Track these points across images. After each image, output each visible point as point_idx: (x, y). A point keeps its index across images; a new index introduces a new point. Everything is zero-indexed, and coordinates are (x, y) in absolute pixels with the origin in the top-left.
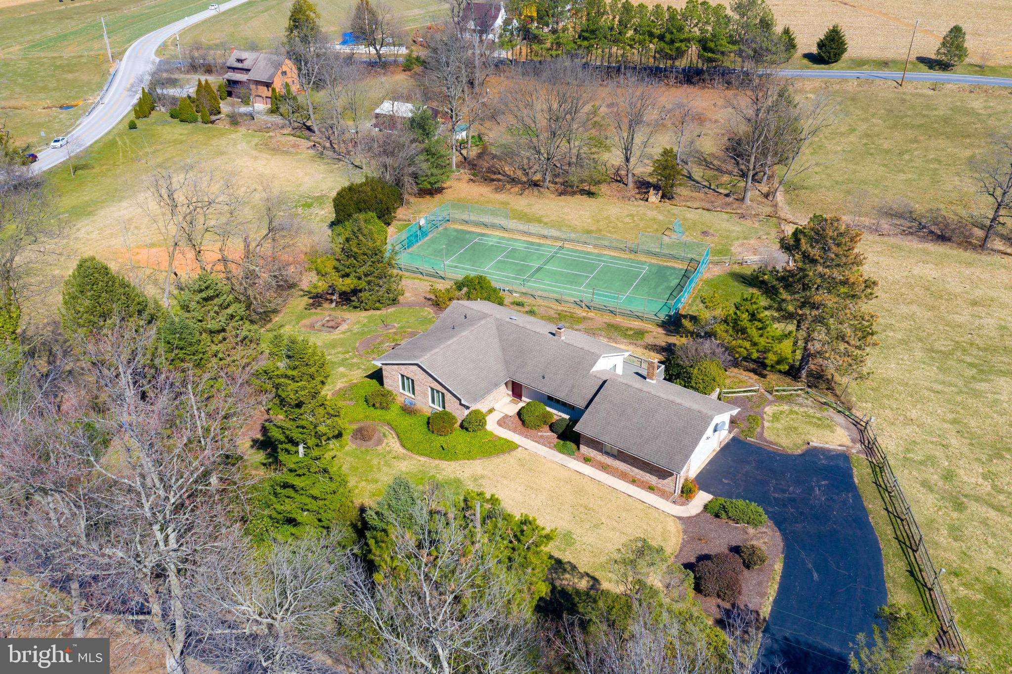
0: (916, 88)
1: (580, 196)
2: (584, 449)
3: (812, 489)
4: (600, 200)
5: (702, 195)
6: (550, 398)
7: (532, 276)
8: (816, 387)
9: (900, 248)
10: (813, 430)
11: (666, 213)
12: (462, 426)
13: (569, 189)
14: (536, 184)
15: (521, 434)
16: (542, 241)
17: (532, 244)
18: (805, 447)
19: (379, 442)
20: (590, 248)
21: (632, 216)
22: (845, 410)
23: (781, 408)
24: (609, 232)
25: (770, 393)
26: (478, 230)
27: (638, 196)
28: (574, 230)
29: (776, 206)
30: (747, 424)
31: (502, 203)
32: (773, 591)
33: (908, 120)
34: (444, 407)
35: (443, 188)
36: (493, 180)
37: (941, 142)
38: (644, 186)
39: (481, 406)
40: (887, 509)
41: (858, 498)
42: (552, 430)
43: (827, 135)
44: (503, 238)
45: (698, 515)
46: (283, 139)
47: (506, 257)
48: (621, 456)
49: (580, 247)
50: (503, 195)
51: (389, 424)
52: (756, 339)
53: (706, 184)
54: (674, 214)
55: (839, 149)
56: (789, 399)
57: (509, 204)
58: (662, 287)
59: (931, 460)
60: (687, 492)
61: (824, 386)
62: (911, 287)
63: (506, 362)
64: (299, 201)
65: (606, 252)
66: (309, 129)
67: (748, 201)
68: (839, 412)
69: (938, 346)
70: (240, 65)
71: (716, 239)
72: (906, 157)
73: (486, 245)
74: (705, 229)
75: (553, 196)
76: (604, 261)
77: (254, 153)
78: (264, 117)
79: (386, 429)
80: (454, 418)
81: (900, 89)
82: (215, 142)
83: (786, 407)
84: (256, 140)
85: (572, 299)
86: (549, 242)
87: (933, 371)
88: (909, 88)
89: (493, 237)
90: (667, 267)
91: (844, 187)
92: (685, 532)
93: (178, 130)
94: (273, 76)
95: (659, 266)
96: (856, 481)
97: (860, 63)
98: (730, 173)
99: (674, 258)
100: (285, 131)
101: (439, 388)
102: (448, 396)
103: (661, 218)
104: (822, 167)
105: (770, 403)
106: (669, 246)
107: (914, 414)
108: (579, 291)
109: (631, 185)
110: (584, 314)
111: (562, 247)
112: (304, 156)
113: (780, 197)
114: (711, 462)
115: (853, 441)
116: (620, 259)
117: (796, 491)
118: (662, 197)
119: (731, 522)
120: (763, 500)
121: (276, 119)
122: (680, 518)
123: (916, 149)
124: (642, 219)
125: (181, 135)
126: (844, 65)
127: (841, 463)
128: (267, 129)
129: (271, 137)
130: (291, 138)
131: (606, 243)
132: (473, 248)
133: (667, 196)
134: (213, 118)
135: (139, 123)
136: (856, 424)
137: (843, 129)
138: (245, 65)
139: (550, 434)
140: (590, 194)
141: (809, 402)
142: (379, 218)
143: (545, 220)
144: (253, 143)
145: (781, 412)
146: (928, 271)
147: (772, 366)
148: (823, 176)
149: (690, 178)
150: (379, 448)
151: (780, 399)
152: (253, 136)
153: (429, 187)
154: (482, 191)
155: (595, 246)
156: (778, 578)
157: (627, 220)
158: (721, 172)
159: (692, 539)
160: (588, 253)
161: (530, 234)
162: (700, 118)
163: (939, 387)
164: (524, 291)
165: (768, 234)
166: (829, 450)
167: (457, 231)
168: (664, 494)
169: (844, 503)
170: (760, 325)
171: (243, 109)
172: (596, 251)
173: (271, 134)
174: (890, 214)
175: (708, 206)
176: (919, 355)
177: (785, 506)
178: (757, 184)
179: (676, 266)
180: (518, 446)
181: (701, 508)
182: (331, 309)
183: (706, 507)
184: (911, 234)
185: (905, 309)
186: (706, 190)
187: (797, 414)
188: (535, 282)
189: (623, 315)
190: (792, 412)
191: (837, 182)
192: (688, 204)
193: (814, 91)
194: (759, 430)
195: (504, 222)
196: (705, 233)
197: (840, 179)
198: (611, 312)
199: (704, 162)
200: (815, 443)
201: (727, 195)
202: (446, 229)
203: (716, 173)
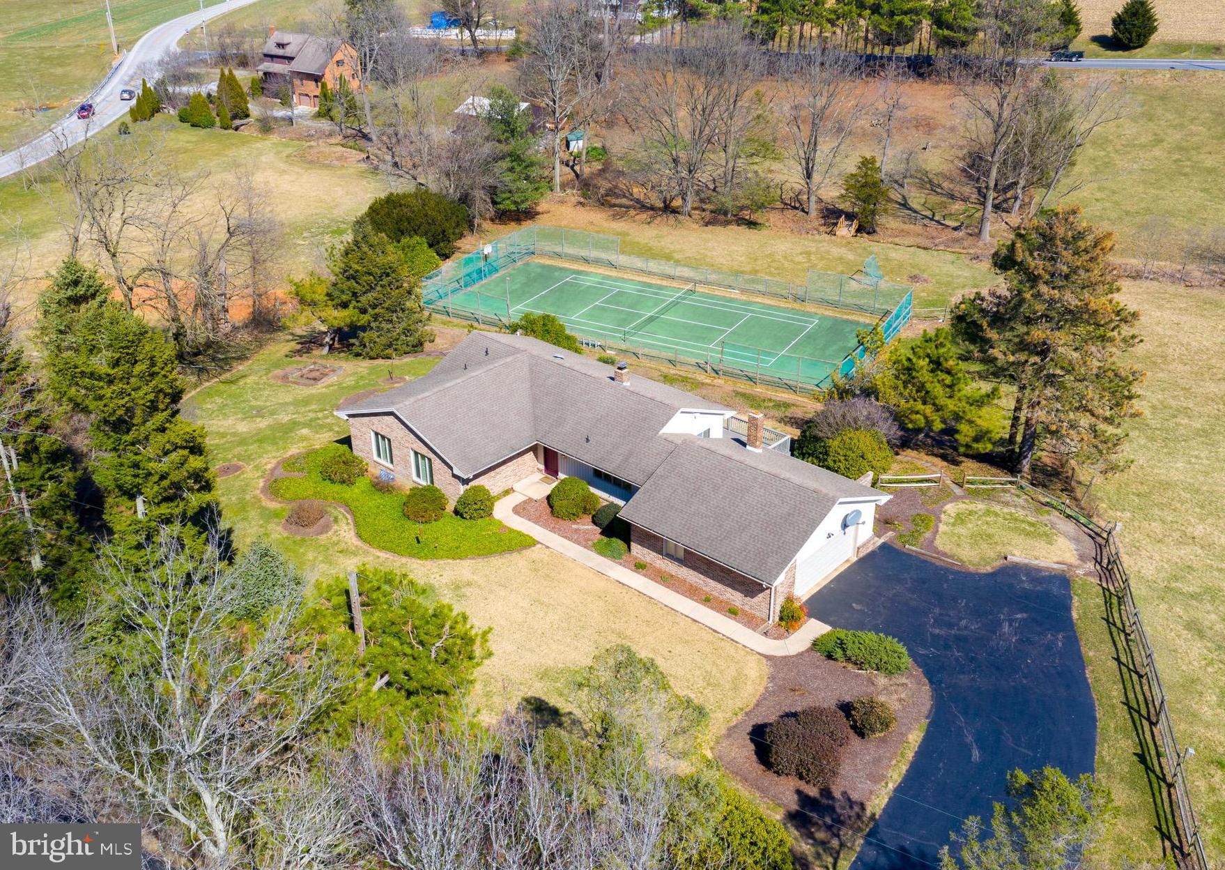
1: (735, 227)
2: (636, 549)
3: (999, 623)
4: (765, 232)
5: (918, 229)
6: (597, 473)
7: (640, 327)
8: (1044, 486)
9: (1217, 304)
10: (1019, 540)
11: (860, 251)
12: (456, 512)
13: (722, 217)
14: (674, 211)
15: (545, 526)
16: (664, 283)
17: (650, 285)
18: (999, 563)
19: (326, 528)
20: (735, 294)
21: (809, 254)
22: (1082, 516)
23: (972, 507)
24: (770, 274)
25: (960, 485)
26: (575, 267)
27: (822, 229)
28: (717, 269)
30: (912, 527)
31: (619, 234)
32: (896, 774)
34: (432, 482)
35: (538, 213)
36: (615, 205)
38: (831, 215)
39: (492, 483)
40: (1118, 659)
41: (1073, 640)
42: (594, 522)
43: (1118, 147)
44: (609, 277)
45: (801, 654)
46: (327, 150)
47: (607, 302)
48: (691, 560)
49: (720, 292)
50: (622, 224)
51: (347, 505)
52: (942, 401)
53: (929, 213)
54: (871, 253)
55: (1135, 166)
56: (989, 496)
57: (628, 234)
58: (835, 347)
59: (1211, 593)
60: (789, 619)
61: (1059, 486)
63: (536, 418)
64: (329, 227)
65: (758, 300)
66: (366, 137)
67: (986, 237)
68: (1069, 517)
70: (281, 52)
71: (930, 286)
73: (581, 286)
74: (916, 272)
75: (696, 226)
76: (753, 311)
77: (283, 166)
78: (310, 123)
79: (340, 512)
80: (442, 497)
82: (231, 153)
83: (980, 506)
84: (290, 150)
85: (693, 361)
86: (675, 284)
89: (594, 276)
90: (847, 321)
91: (1138, 219)
92: (772, 678)
93: (187, 137)
94: (324, 66)
95: (835, 320)
96: (1075, 615)
97: (1175, 48)
98: (965, 200)
99: (860, 309)
100: (333, 141)
101: (424, 451)
102: (437, 463)
103: (851, 257)
104: (1107, 192)
105: (957, 499)
106: (855, 295)
107: (1199, 530)
108: (706, 350)
109: (814, 213)
110: (708, 381)
111: (692, 291)
112: (351, 170)
114: (838, 579)
115: (1082, 558)
116: (778, 308)
117: (972, 626)
118: (858, 231)
119: (850, 666)
120: (912, 637)
121: (325, 125)
122: (768, 658)
124: (822, 258)
125: (188, 142)
126: (1151, 51)
127: (1055, 590)
128: (310, 137)
129: (310, 147)
130: (340, 148)
131: (761, 288)
132: (560, 289)
133: (865, 229)
134: (237, 122)
135: (133, 127)
136: (1094, 536)
137: (1143, 140)
138: (288, 51)
139: (592, 527)
140: (752, 224)
141: (1021, 501)
142: (431, 246)
143: (676, 256)
144: (284, 154)
145: (971, 513)
147: (968, 446)
148: (1107, 205)
149: (905, 205)
150: (323, 537)
151: (974, 495)
152: (286, 146)
153: (513, 207)
154: (597, 218)
155: (743, 291)
156: (910, 755)
157: (800, 258)
158: (952, 197)
159: (782, 688)
160: (731, 300)
161: (650, 273)
162: (928, 125)
164: (623, 347)
166: (1038, 570)
167: (543, 267)
168: (751, 622)
169: (1049, 647)
170: (948, 380)
171: (280, 113)
172: (744, 297)
173: (312, 143)
175: (927, 243)
177: (947, 647)
178: (1004, 214)
179: (862, 320)
180: (534, 543)
181: (807, 644)
182: (322, 357)
183: (815, 643)
185: (1212, 388)
186: (926, 221)
187: (996, 515)
188: (642, 336)
189: (768, 383)
190: (988, 512)
191: (1127, 213)
192: (897, 240)
194: (928, 535)
195: (613, 257)
196: (914, 278)
197: (1133, 209)
198: (750, 379)
199: (929, 183)
200: (1018, 556)
201: (955, 229)
202: (527, 264)
203: (944, 199)
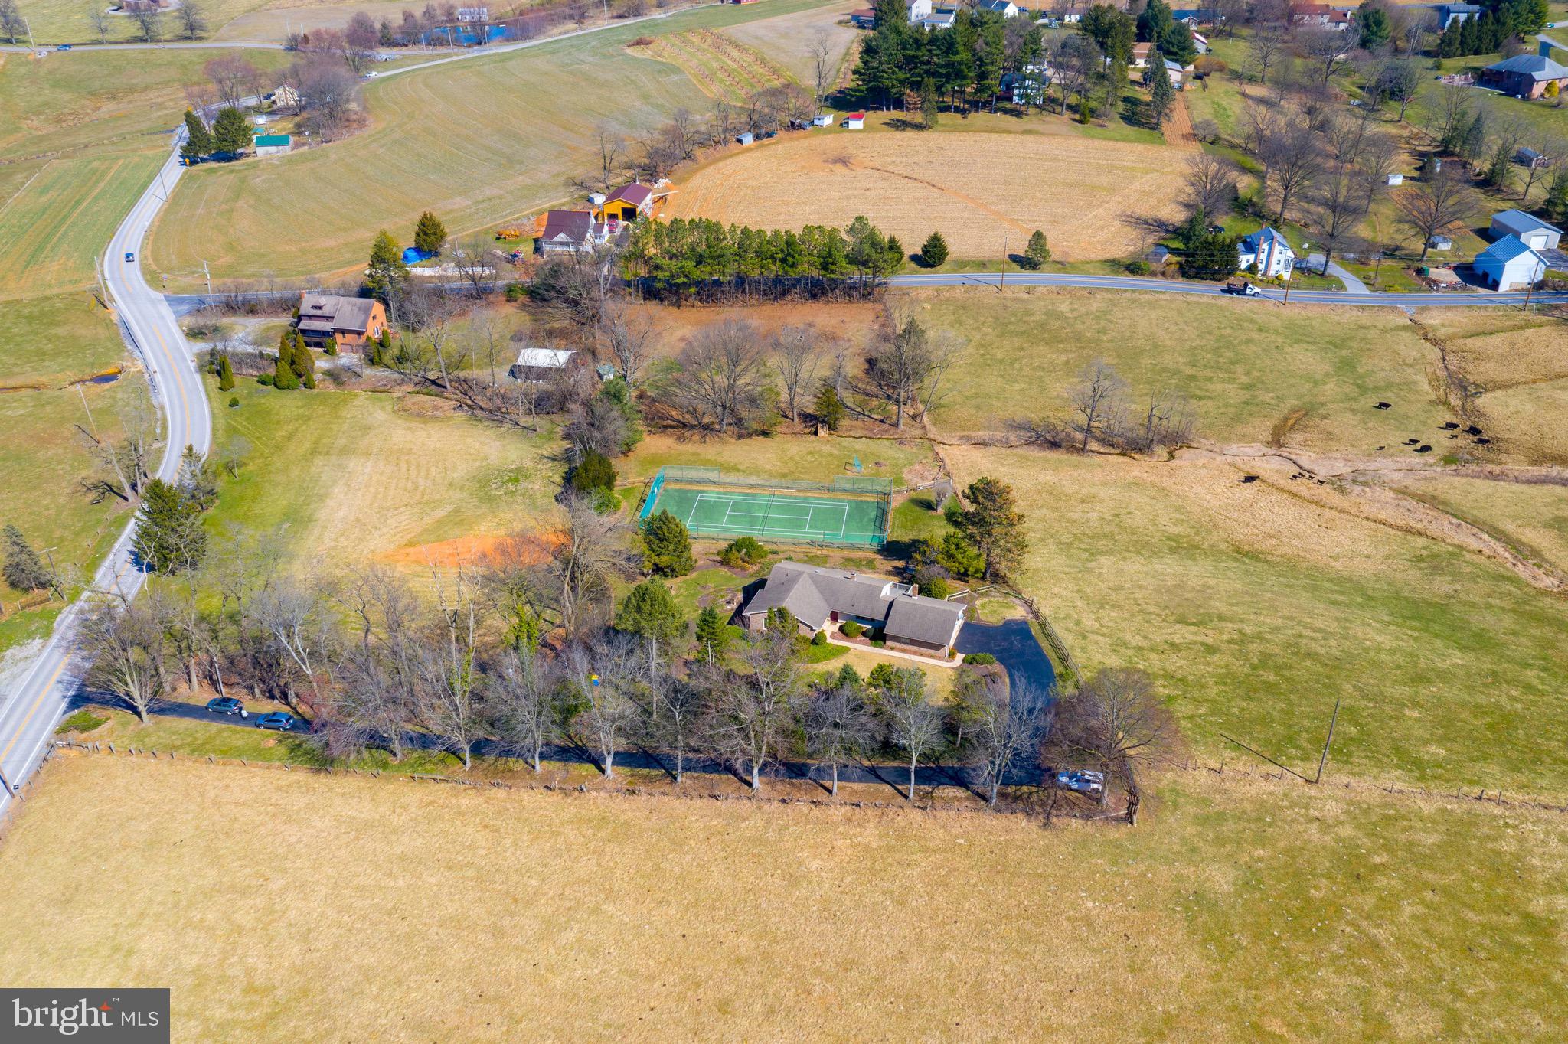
0: (1014, 293)
1: (757, 437)
2: (889, 643)
4: (777, 439)
5: (859, 423)
6: (858, 617)
7: (765, 525)
8: (999, 583)
9: (1026, 458)
10: (1005, 610)
11: (839, 446)
12: (814, 642)
13: (744, 430)
14: (707, 428)
15: (847, 641)
16: (752, 491)
17: (747, 495)
18: (1003, 621)
20: (794, 492)
21: (812, 452)
22: (1018, 594)
23: (984, 600)
24: (801, 473)
25: (975, 592)
26: (693, 487)
27: (806, 430)
28: (771, 475)
29: (924, 428)
30: (970, 613)
31: (693, 454)
32: (1008, 690)
33: (1012, 327)
36: (668, 428)
37: (1042, 349)
38: (809, 420)
39: (821, 629)
40: (1051, 645)
41: (1036, 642)
44: (719, 493)
45: (961, 665)
46: (415, 399)
47: (733, 511)
48: (913, 642)
49: (786, 492)
50: (689, 446)
53: (859, 410)
54: (846, 447)
55: (962, 362)
56: (986, 594)
57: (700, 454)
58: (866, 520)
59: (1068, 616)
60: (952, 655)
61: (1002, 582)
62: (1039, 493)
63: (824, 600)
64: (502, 476)
65: (809, 494)
66: (435, 383)
67: (902, 427)
68: (1015, 597)
69: (1064, 539)
70: (318, 312)
71: (888, 468)
72: (1017, 366)
73: (709, 502)
74: (876, 459)
75: (733, 440)
76: (812, 503)
77: (401, 422)
78: (370, 372)
81: (1001, 295)
82: (346, 413)
83: (986, 600)
84: (387, 405)
85: (805, 541)
86: (759, 491)
87: (1062, 559)
88: (1008, 293)
89: (712, 494)
90: (862, 501)
92: (957, 674)
94: (365, 323)
95: (856, 502)
97: (962, 264)
98: (877, 396)
99: (863, 492)
100: (410, 389)
103: (836, 452)
105: (977, 598)
106: (855, 481)
107: (1056, 590)
108: (807, 533)
109: (797, 420)
110: (820, 552)
111: (772, 495)
112: (460, 421)
113: (926, 419)
115: (1027, 613)
116: (823, 499)
117: (1006, 644)
118: (829, 430)
119: (978, 665)
120: (991, 651)
121: (384, 372)
122: (953, 668)
123: (1023, 357)
124: (821, 455)
126: (948, 267)
128: (387, 388)
129: (400, 398)
130: (423, 397)
131: (804, 485)
133: (831, 427)
136: (1026, 602)
138: (326, 311)
139: (865, 638)
140: (765, 433)
141: (998, 594)
143: (741, 467)
144: (388, 409)
145: (985, 603)
146: (1048, 477)
147: (972, 575)
149: (845, 406)
151: (982, 595)
152: (379, 399)
153: (627, 448)
155: (799, 489)
156: (1008, 684)
158: (869, 395)
159: (962, 676)
160: (796, 497)
161: (740, 486)
162: (833, 338)
163: (1067, 570)
164: (764, 539)
165: (926, 458)
167: (675, 490)
168: (940, 658)
170: (962, 551)
171: (336, 362)
172: (801, 494)
173: (397, 394)
174: (1016, 426)
175: (870, 434)
176: (1053, 548)
179: (868, 499)
180: (849, 649)
181: (961, 662)
183: (964, 661)
184: (1031, 442)
185: (1039, 513)
186: (862, 416)
187: (994, 602)
188: (769, 530)
190: (991, 601)
191: (967, 398)
192: (852, 433)
193: (928, 300)
194: (978, 615)
196: (877, 463)
197: (968, 394)
198: (839, 547)
199: (850, 386)
200: (1008, 617)
201: (881, 421)
202: (666, 490)
203: (864, 397)
